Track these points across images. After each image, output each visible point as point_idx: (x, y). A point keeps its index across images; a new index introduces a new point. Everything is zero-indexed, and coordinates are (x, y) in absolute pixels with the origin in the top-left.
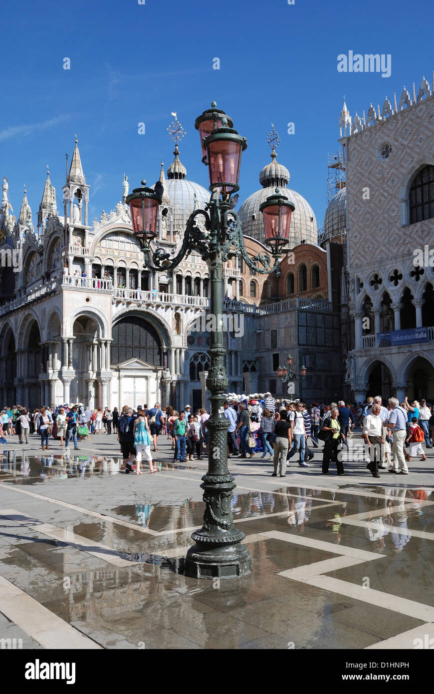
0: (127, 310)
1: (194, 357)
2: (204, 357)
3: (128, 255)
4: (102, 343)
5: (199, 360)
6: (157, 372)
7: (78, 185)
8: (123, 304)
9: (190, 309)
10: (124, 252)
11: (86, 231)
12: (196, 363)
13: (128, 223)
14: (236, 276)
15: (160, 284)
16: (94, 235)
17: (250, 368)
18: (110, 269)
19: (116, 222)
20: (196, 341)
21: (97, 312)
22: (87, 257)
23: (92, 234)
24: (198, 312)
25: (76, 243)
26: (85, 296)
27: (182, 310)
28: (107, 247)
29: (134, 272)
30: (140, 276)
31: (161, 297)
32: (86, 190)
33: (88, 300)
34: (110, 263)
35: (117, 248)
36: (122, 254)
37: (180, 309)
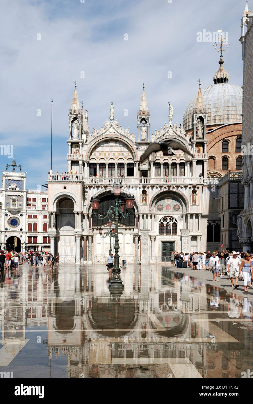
0: (104, 191)
1: (164, 219)
2: (173, 219)
3: (116, 154)
4: (75, 214)
5: (168, 221)
6: (131, 230)
7: (74, 115)
8: (102, 188)
9: (155, 187)
10: (113, 153)
11: (79, 143)
12: (165, 223)
13: (114, 133)
14: (203, 158)
15: (141, 171)
16: (88, 145)
17: (213, 225)
18: (102, 165)
19: (105, 134)
20: (165, 208)
21: (71, 195)
22: (80, 160)
23: (87, 145)
24: (163, 188)
25: (75, 152)
26: (63, 185)
27: (148, 188)
28: (101, 151)
29: (121, 165)
30: (126, 167)
31: (141, 180)
32: (80, 117)
33: (65, 188)
34: (102, 161)
35: (108, 150)
36: (112, 154)
37: (147, 187)
